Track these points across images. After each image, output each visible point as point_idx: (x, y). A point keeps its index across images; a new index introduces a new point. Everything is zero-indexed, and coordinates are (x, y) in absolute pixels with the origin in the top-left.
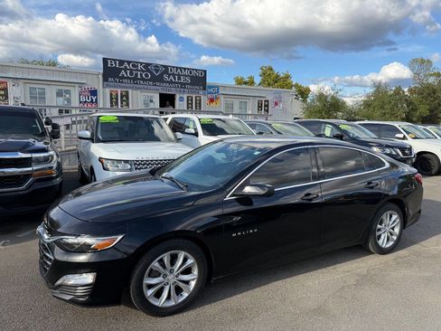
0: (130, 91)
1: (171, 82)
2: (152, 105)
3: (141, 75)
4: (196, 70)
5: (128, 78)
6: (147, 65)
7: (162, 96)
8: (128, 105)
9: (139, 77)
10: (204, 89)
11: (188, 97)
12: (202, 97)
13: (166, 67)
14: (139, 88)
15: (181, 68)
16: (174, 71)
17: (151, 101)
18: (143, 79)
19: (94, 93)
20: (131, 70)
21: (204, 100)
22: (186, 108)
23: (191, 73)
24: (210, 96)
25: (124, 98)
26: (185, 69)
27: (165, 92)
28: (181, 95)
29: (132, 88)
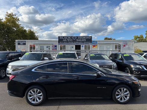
0: (66, 45)
1: (79, 41)
4: (88, 37)
5: (65, 41)
6: (71, 37)
8: (65, 49)
10: (91, 42)
11: (85, 46)
12: (90, 45)
13: (77, 37)
14: (68, 44)
15: (82, 37)
16: (80, 38)
17: (73, 48)
18: (70, 41)
20: (66, 39)
23: (86, 38)
24: (93, 45)
25: (64, 47)
26: (84, 37)
27: (77, 45)
28: (83, 45)
29: (66, 44)
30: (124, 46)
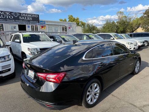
1: (23, 20)
2: (15, 30)
3: (8, 17)
4: (34, 15)
6: (11, 13)
7: (19, 26)
8: (3, 30)
9: (7, 18)
10: (39, 22)
11: (31, 26)
12: (38, 26)
13: (20, 13)
14: (8, 23)
15: (27, 14)
16: (24, 15)
17: (15, 28)
18: (9, 19)
20: (3, 15)
21: (39, 27)
22: (31, 30)
23: (32, 16)
24: (41, 25)
25: (1, 27)
26: (29, 14)
27: (20, 24)
28: (28, 25)
29: (5, 23)
30: (69, 28)
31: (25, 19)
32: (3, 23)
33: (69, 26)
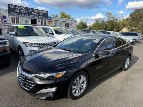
0: (20, 18)
1: (35, 15)
3: (24, 12)
4: (44, 11)
5: (18, 12)
6: (26, 8)
7: (32, 20)
8: (19, 23)
9: (23, 12)
10: (47, 18)
11: (41, 21)
12: (46, 21)
13: (33, 9)
14: (23, 17)
15: (38, 10)
16: (36, 11)
17: (28, 22)
19: (5, 17)
20: (19, 9)
22: (41, 24)
23: (42, 12)
24: (49, 20)
25: (17, 20)
26: (40, 10)
27: (33, 18)
28: (39, 20)
29: (20, 16)
31: (36, 14)
32: (19, 16)
33: (70, 23)
